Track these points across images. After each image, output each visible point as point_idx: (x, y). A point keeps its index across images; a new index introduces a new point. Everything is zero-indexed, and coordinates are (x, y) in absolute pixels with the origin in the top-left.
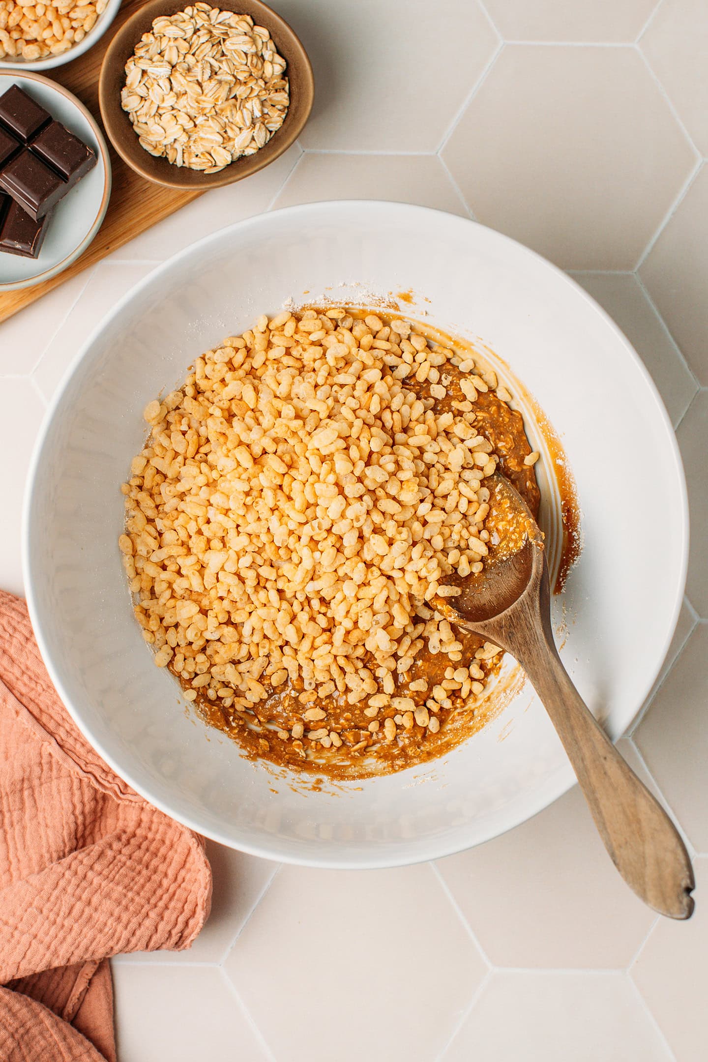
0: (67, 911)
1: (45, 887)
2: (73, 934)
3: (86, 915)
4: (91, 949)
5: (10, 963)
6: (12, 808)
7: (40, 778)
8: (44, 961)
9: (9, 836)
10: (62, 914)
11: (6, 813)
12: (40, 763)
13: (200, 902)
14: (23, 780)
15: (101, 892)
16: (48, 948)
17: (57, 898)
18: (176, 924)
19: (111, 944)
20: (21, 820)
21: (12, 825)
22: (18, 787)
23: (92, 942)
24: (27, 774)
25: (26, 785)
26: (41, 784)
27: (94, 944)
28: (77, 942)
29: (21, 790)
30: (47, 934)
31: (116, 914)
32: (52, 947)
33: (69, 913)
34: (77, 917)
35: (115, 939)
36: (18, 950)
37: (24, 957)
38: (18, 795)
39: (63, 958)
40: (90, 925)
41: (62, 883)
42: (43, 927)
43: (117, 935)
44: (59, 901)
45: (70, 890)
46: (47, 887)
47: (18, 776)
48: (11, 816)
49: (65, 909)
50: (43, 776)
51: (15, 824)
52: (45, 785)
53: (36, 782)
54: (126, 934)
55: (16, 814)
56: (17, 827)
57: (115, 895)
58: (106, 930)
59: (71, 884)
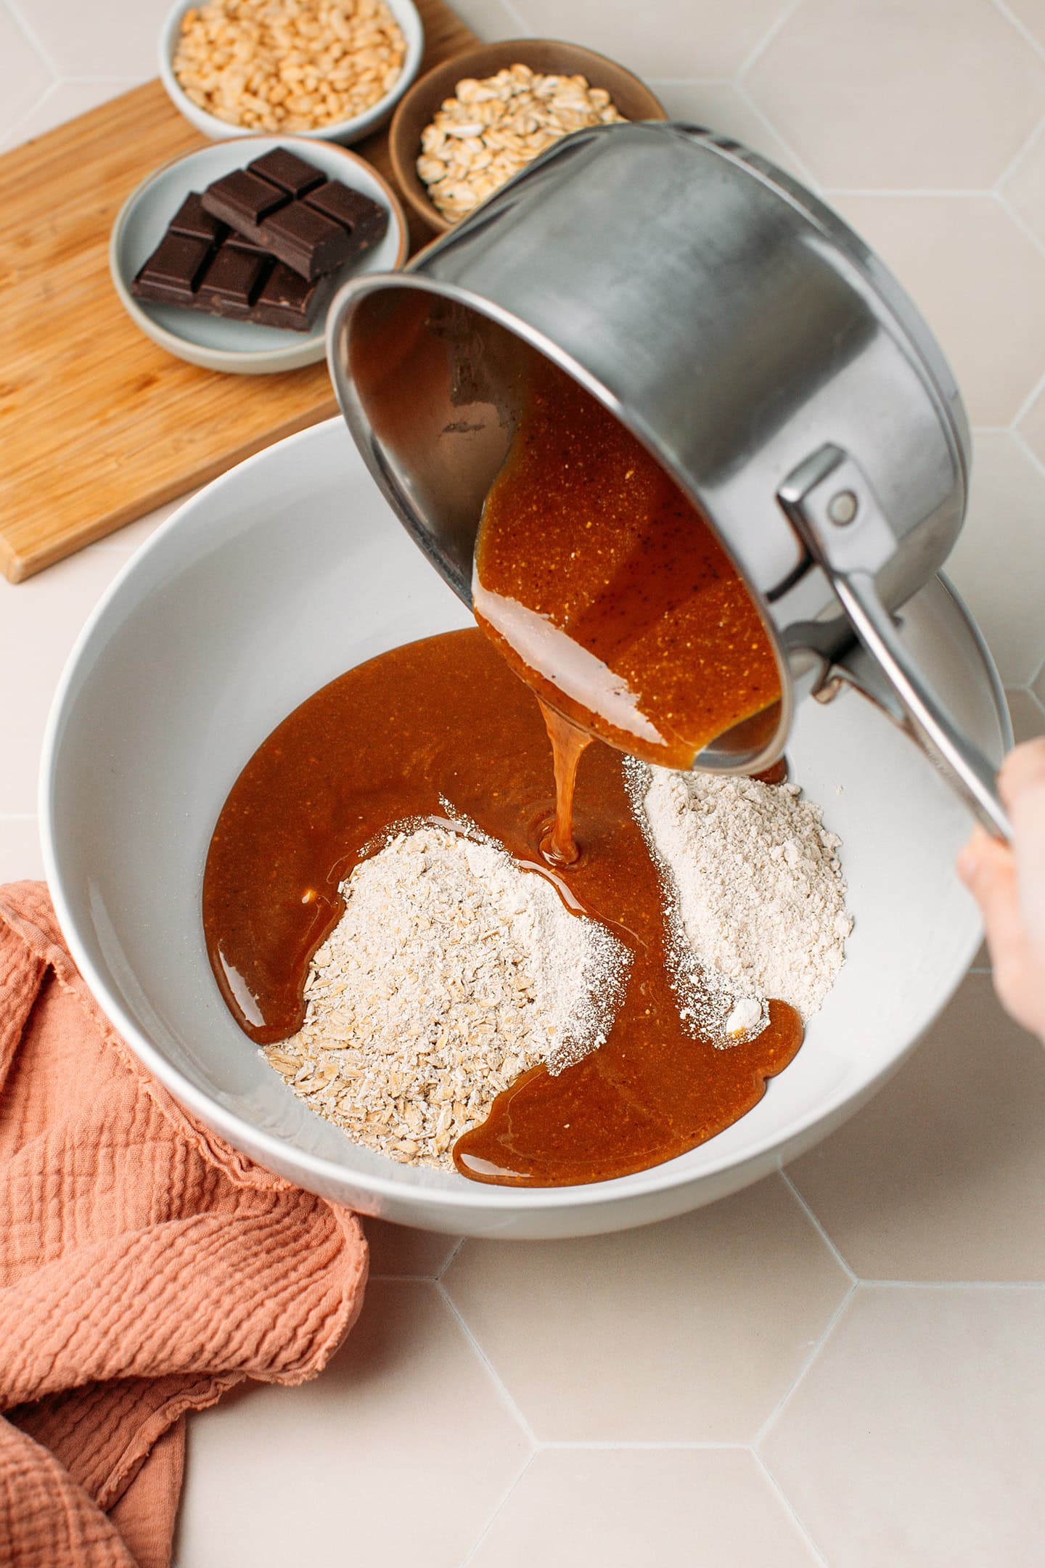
0: (140, 1286)
1: (108, 1254)
2: (146, 1317)
3: (167, 1295)
4: (170, 1343)
5: (41, 1355)
6: (77, 1171)
7: (128, 1132)
8: (96, 1355)
9: (66, 1211)
10: (131, 1288)
11: (66, 1176)
12: (133, 1109)
13: (345, 1295)
14: (101, 1129)
15: (195, 1266)
16: (106, 1333)
17: (126, 1268)
18: (306, 1320)
19: (202, 1338)
20: (87, 1191)
21: (73, 1196)
22: (92, 1139)
23: (173, 1332)
24: (110, 1119)
25: (105, 1138)
26: (127, 1145)
27: (176, 1335)
28: (150, 1330)
29: (96, 1146)
30: (105, 1314)
31: (214, 1296)
32: (111, 1335)
33: (143, 1289)
34: (153, 1295)
35: (209, 1331)
36: (56, 1335)
37: (65, 1346)
38: (89, 1152)
39: (126, 1352)
40: (172, 1307)
41: (135, 1250)
42: (100, 1304)
43: (212, 1325)
44: (129, 1273)
45: (146, 1258)
46: (112, 1254)
47: (96, 1120)
48: (74, 1182)
49: (136, 1283)
50: (133, 1130)
51: (78, 1195)
52: (132, 1147)
53: (120, 1138)
54: (226, 1325)
55: (81, 1181)
56: (80, 1202)
57: (216, 1272)
58: (197, 1316)
59: (150, 1252)
